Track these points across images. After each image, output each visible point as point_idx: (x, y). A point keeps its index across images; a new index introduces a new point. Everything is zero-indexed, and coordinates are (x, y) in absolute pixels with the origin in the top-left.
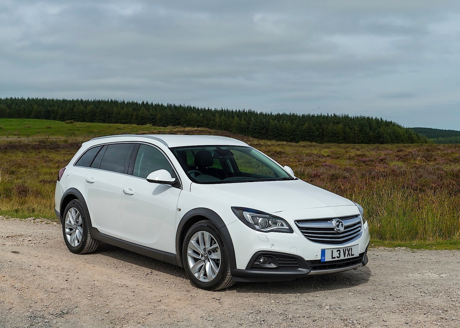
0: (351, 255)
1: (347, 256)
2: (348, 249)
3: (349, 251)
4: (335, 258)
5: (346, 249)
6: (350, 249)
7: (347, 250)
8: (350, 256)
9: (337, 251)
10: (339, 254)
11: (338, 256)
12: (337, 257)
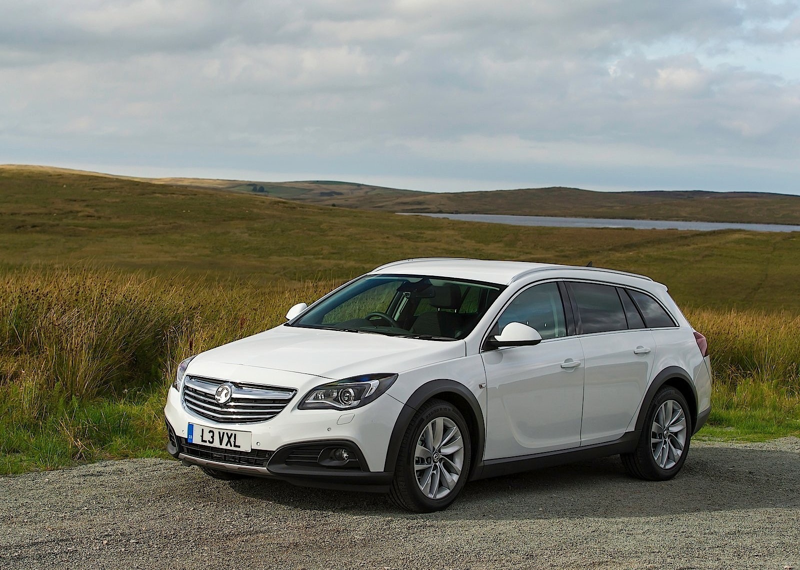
0: (233, 445)
1: (227, 445)
2: (227, 433)
3: (229, 438)
4: (206, 442)
5: (224, 433)
6: (232, 434)
7: (225, 435)
8: (231, 446)
9: (209, 432)
10: (212, 437)
11: (211, 440)
12: (209, 441)
